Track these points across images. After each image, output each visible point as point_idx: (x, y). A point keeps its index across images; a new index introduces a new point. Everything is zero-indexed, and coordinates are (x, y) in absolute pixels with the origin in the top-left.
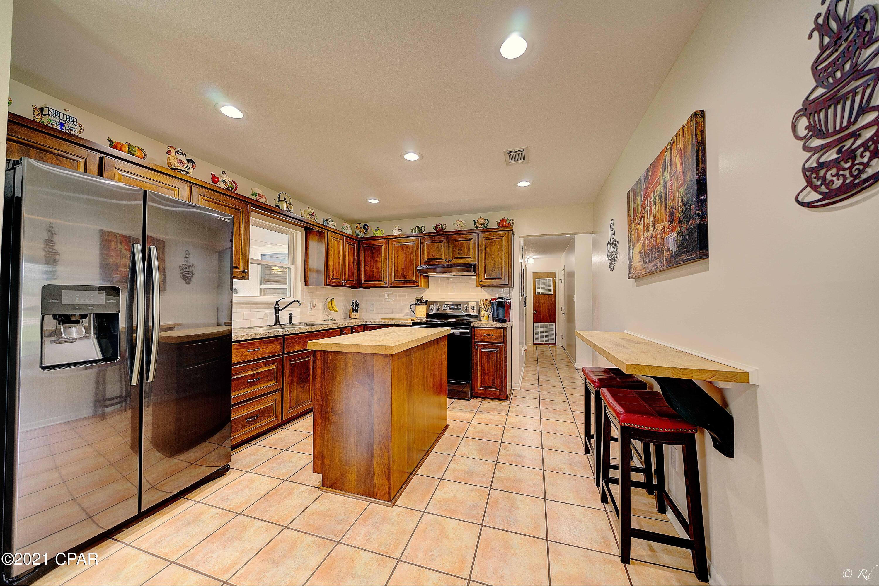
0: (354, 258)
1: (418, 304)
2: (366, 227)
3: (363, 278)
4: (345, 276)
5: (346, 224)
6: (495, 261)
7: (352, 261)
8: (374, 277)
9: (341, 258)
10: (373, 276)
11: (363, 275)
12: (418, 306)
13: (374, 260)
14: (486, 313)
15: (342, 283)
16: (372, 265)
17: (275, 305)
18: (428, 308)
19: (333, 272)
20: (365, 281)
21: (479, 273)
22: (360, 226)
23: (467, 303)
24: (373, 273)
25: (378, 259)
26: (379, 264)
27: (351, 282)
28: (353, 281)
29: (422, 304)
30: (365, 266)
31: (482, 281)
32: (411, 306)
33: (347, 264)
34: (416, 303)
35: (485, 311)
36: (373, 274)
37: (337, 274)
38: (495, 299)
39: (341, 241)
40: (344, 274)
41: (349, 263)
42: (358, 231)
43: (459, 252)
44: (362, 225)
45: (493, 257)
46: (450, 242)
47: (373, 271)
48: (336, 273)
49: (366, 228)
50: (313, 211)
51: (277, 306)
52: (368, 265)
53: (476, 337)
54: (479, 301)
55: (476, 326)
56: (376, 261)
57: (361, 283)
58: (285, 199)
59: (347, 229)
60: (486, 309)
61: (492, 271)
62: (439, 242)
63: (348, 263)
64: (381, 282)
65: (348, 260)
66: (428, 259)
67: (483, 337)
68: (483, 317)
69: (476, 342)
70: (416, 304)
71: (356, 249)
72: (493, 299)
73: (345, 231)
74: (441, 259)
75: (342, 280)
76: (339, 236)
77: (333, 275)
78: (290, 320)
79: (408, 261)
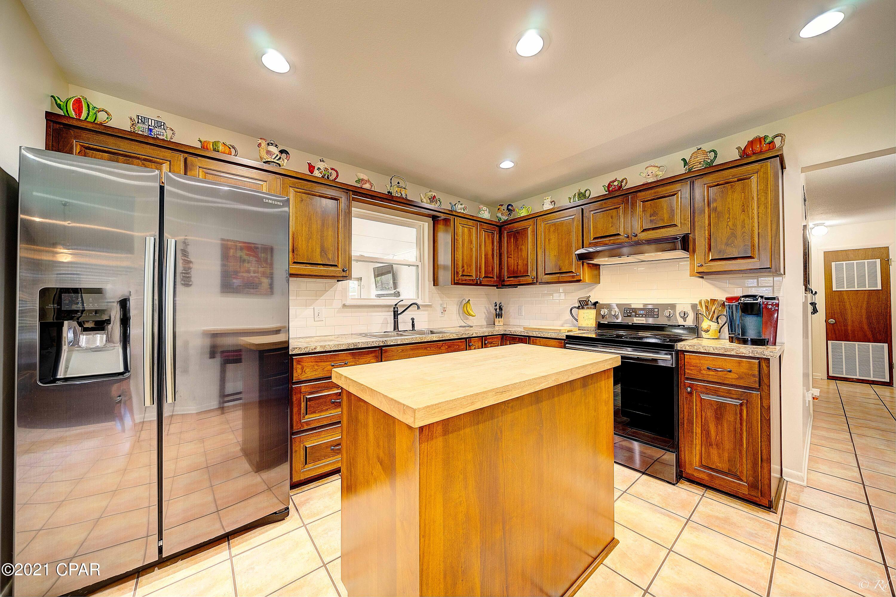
0: (493, 249)
1: (583, 308)
2: (510, 207)
3: (506, 274)
4: (480, 272)
5: (482, 206)
6: (734, 225)
7: (490, 253)
8: (519, 272)
9: (474, 249)
10: (517, 271)
11: (506, 269)
12: (581, 311)
13: (517, 248)
14: (714, 326)
15: (476, 281)
16: (516, 255)
17: (394, 308)
18: (598, 314)
19: (463, 267)
20: (508, 277)
21: (694, 251)
22: (502, 208)
23: (673, 306)
24: (517, 266)
25: (523, 247)
26: (524, 254)
27: (490, 279)
28: (493, 278)
29: (588, 308)
30: (507, 259)
31: (702, 266)
32: (571, 310)
33: (483, 256)
34: (579, 306)
35: (711, 320)
36: (517, 268)
37: (469, 269)
38: (737, 299)
39: (474, 229)
40: (478, 269)
41: (486, 255)
42: (499, 215)
43: (652, 218)
44: (505, 207)
45: (729, 218)
46: (634, 205)
47: (518, 263)
48: (468, 269)
49: (510, 210)
50: (434, 194)
51: (396, 309)
52: (511, 256)
53: (688, 369)
54: (698, 303)
55: (688, 348)
56: (521, 249)
57: (504, 281)
58: (398, 183)
59: (483, 212)
60: (712, 317)
61: (727, 244)
62: (614, 209)
63: (485, 255)
64: (527, 278)
65: (485, 251)
66: (595, 238)
67: (704, 372)
68: (707, 331)
69: (687, 379)
70: (578, 308)
71: (496, 237)
72: (729, 299)
73: (480, 216)
74: (618, 235)
75: (476, 277)
76: (471, 223)
77: (463, 271)
78: (413, 325)
79: (564, 244)
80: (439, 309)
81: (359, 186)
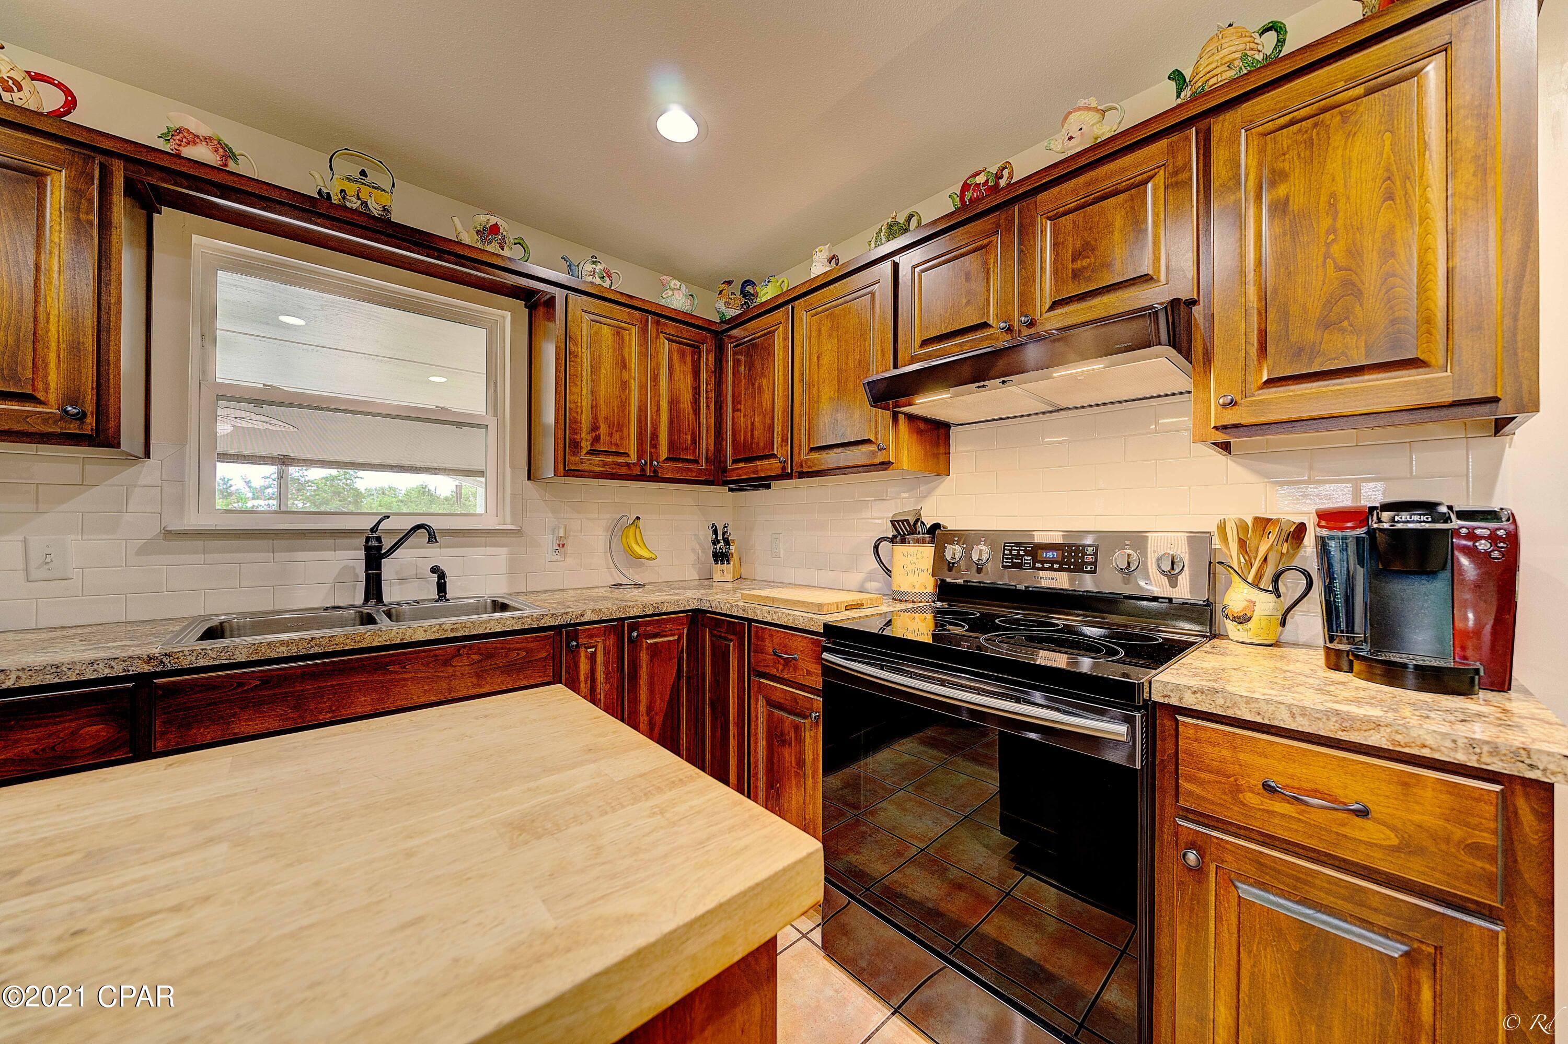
0: (696, 391)
1: (904, 541)
2: (749, 289)
3: (729, 453)
4: (655, 446)
5: (669, 278)
6: (1354, 252)
7: (686, 398)
8: (754, 446)
9: (634, 385)
10: (752, 443)
11: (729, 441)
12: (900, 549)
13: (753, 384)
14: (1265, 604)
15: (639, 468)
16: (749, 403)
17: (368, 539)
18: (939, 556)
19: (595, 428)
20: (735, 462)
21: (1208, 359)
22: (732, 288)
23: (1138, 540)
24: (752, 430)
25: (764, 382)
26: (766, 397)
27: (686, 465)
28: (696, 462)
29: (918, 541)
30: (733, 413)
31: (1233, 403)
32: (876, 547)
33: (664, 405)
34: (894, 536)
35: (1255, 585)
36: (752, 435)
37: (616, 436)
38: (1361, 516)
39: (635, 331)
40: (648, 437)
41: (674, 403)
42: (721, 305)
43: (1078, 265)
44: (736, 287)
45: (1332, 230)
46: (1027, 232)
47: (752, 423)
48: (611, 435)
49: (747, 288)
50: (493, 220)
51: (374, 543)
52: (739, 406)
53: (1191, 779)
54: (1214, 529)
55: (1189, 701)
56: (760, 387)
57: (725, 470)
58: (363, 173)
59: (670, 293)
60: (1259, 576)
61: (1326, 324)
62: (974, 250)
63: (670, 403)
64: (772, 461)
65: (671, 390)
66: (925, 343)
67: (1252, 799)
68: (1243, 620)
69: (1187, 814)
70: (893, 540)
71: (707, 360)
72: (1329, 517)
73: (662, 302)
74: (985, 325)
75: (640, 457)
76: (621, 313)
77: (597, 439)
78: (442, 588)
79: (851, 365)
80: (548, 541)
81: (167, 148)
